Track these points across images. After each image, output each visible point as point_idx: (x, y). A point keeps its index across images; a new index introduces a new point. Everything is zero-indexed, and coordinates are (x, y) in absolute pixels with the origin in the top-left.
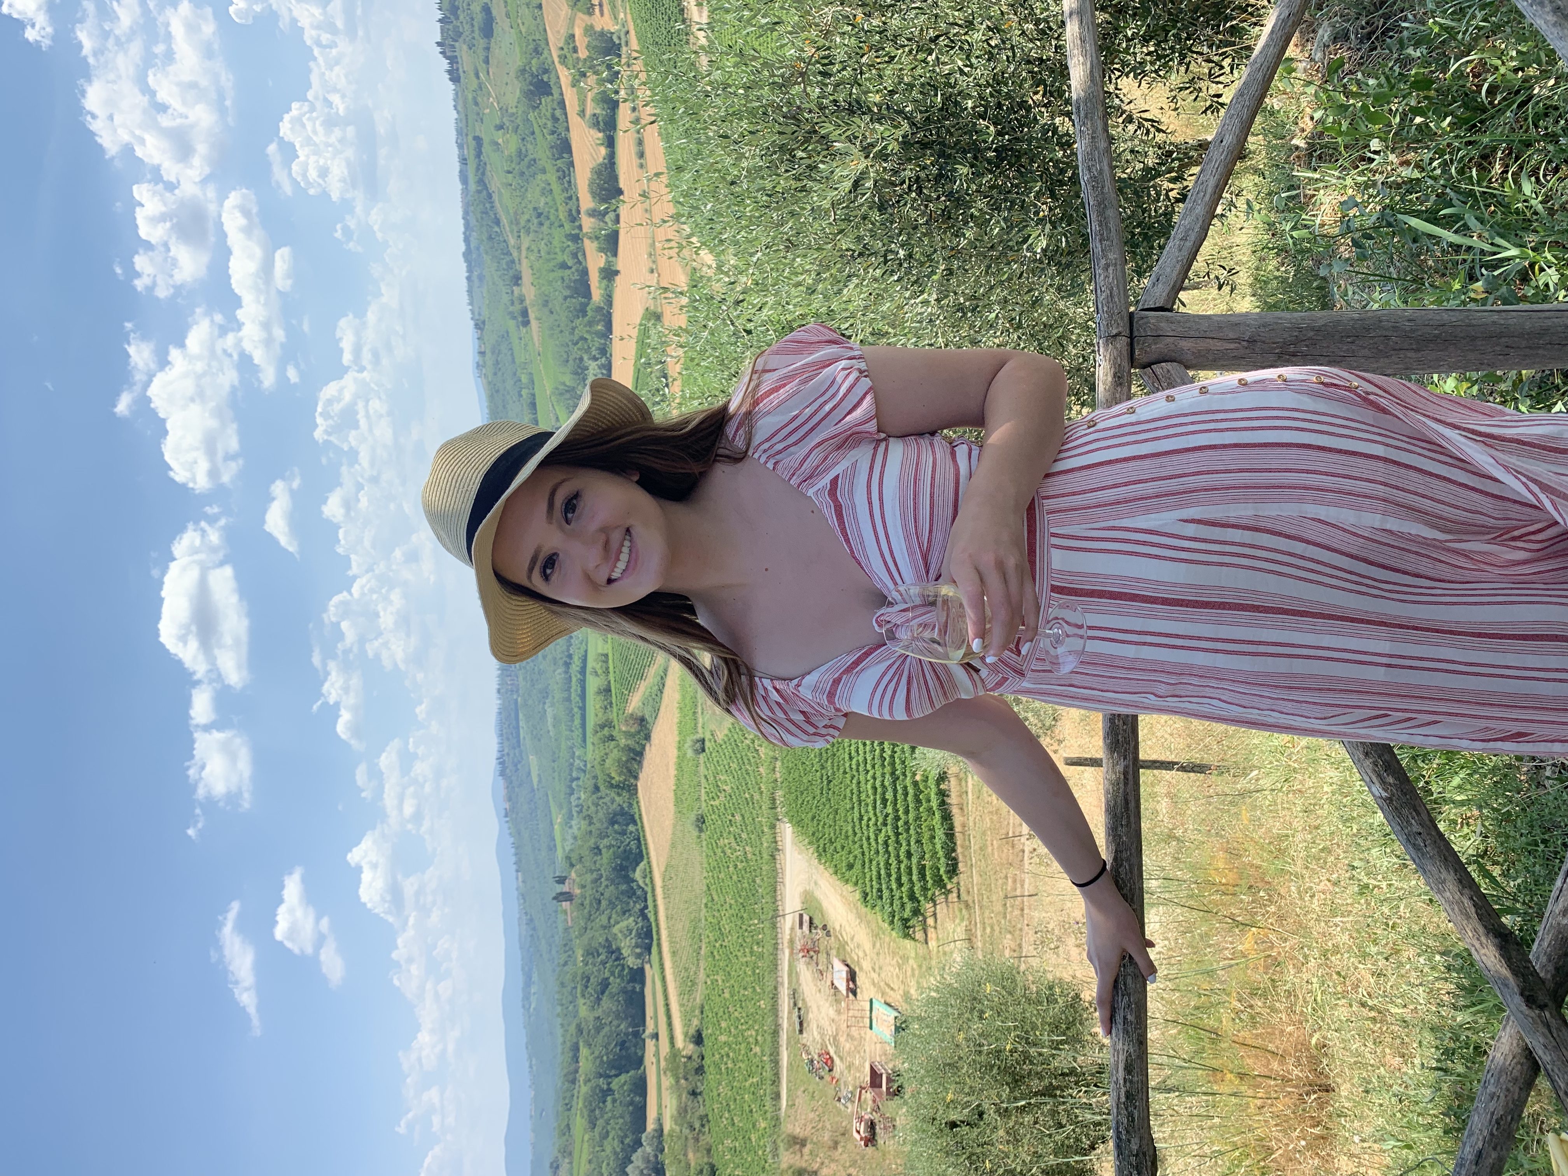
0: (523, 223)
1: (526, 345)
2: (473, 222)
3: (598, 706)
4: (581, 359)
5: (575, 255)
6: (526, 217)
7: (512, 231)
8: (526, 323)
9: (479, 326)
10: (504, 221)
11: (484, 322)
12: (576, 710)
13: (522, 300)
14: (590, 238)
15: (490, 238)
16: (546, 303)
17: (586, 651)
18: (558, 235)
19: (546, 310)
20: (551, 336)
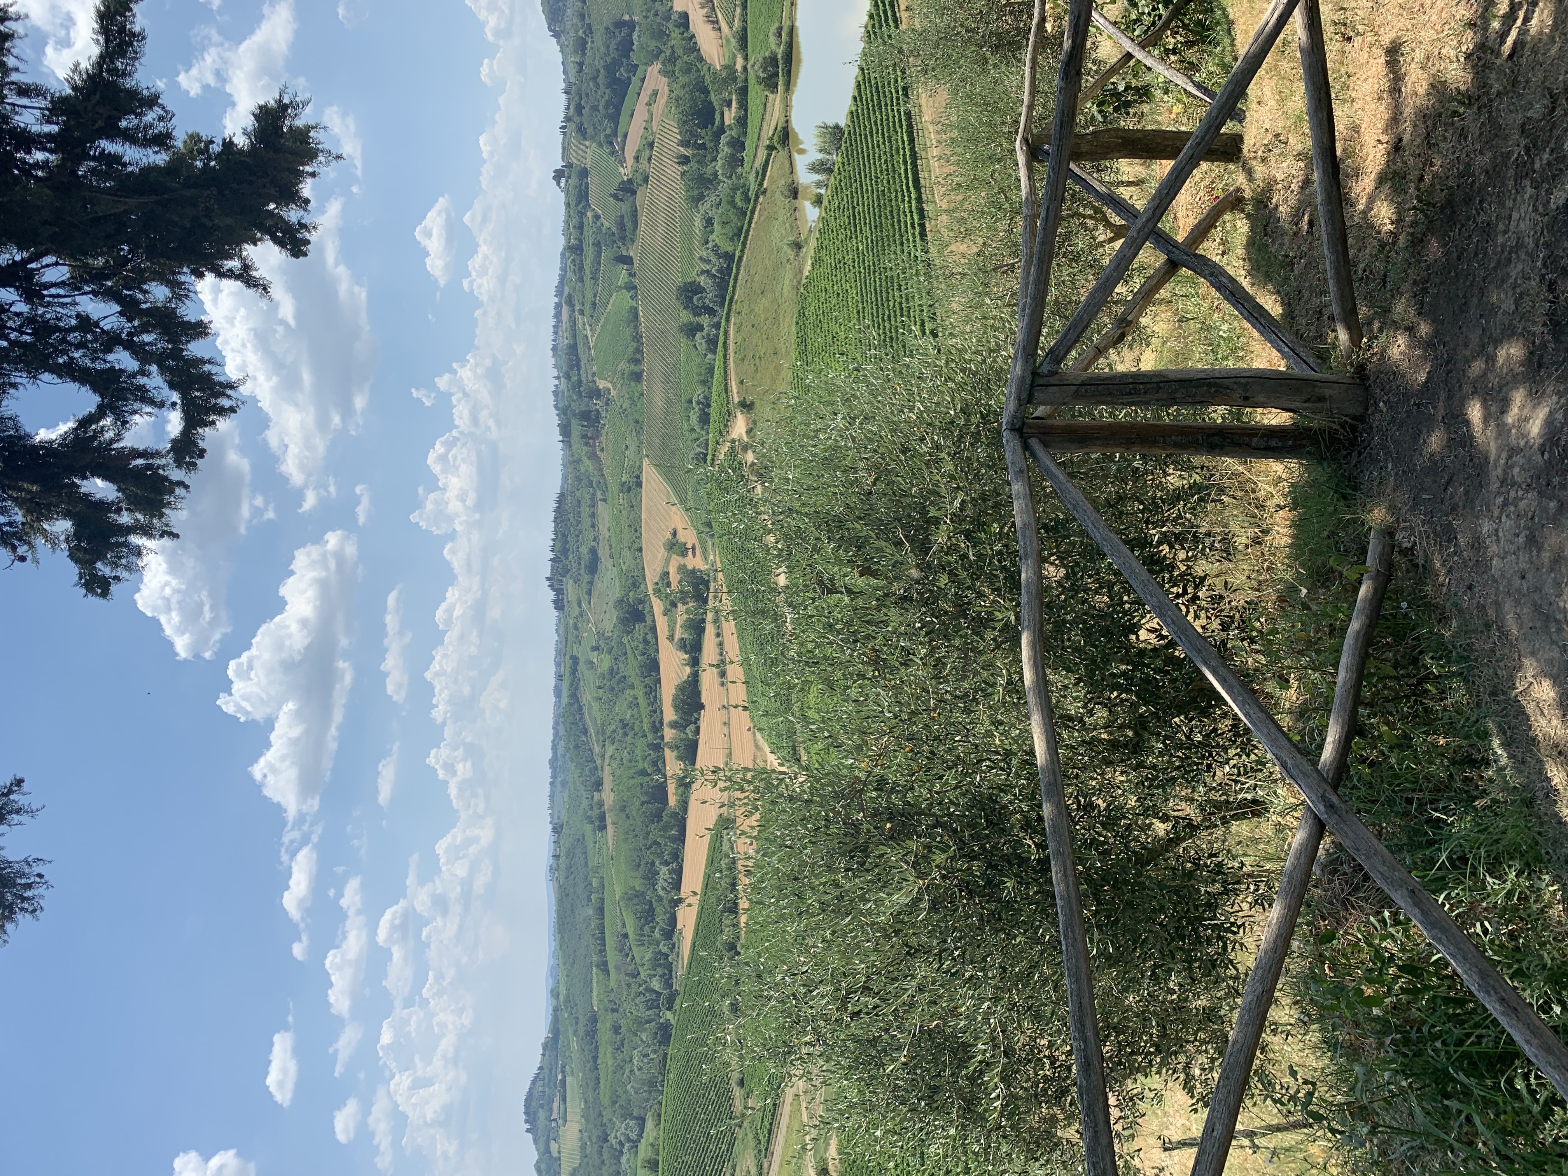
1: (600, 849)
2: (562, 732)
4: (653, 863)
5: (655, 763)
6: (613, 727)
7: (597, 741)
8: (603, 827)
9: (557, 829)
10: (591, 730)
11: (562, 826)
13: (601, 804)
14: (671, 747)
15: (577, 747)
16: (623, 808)
18: (641, 745)
19: (623, 815)
20: (625, 840)
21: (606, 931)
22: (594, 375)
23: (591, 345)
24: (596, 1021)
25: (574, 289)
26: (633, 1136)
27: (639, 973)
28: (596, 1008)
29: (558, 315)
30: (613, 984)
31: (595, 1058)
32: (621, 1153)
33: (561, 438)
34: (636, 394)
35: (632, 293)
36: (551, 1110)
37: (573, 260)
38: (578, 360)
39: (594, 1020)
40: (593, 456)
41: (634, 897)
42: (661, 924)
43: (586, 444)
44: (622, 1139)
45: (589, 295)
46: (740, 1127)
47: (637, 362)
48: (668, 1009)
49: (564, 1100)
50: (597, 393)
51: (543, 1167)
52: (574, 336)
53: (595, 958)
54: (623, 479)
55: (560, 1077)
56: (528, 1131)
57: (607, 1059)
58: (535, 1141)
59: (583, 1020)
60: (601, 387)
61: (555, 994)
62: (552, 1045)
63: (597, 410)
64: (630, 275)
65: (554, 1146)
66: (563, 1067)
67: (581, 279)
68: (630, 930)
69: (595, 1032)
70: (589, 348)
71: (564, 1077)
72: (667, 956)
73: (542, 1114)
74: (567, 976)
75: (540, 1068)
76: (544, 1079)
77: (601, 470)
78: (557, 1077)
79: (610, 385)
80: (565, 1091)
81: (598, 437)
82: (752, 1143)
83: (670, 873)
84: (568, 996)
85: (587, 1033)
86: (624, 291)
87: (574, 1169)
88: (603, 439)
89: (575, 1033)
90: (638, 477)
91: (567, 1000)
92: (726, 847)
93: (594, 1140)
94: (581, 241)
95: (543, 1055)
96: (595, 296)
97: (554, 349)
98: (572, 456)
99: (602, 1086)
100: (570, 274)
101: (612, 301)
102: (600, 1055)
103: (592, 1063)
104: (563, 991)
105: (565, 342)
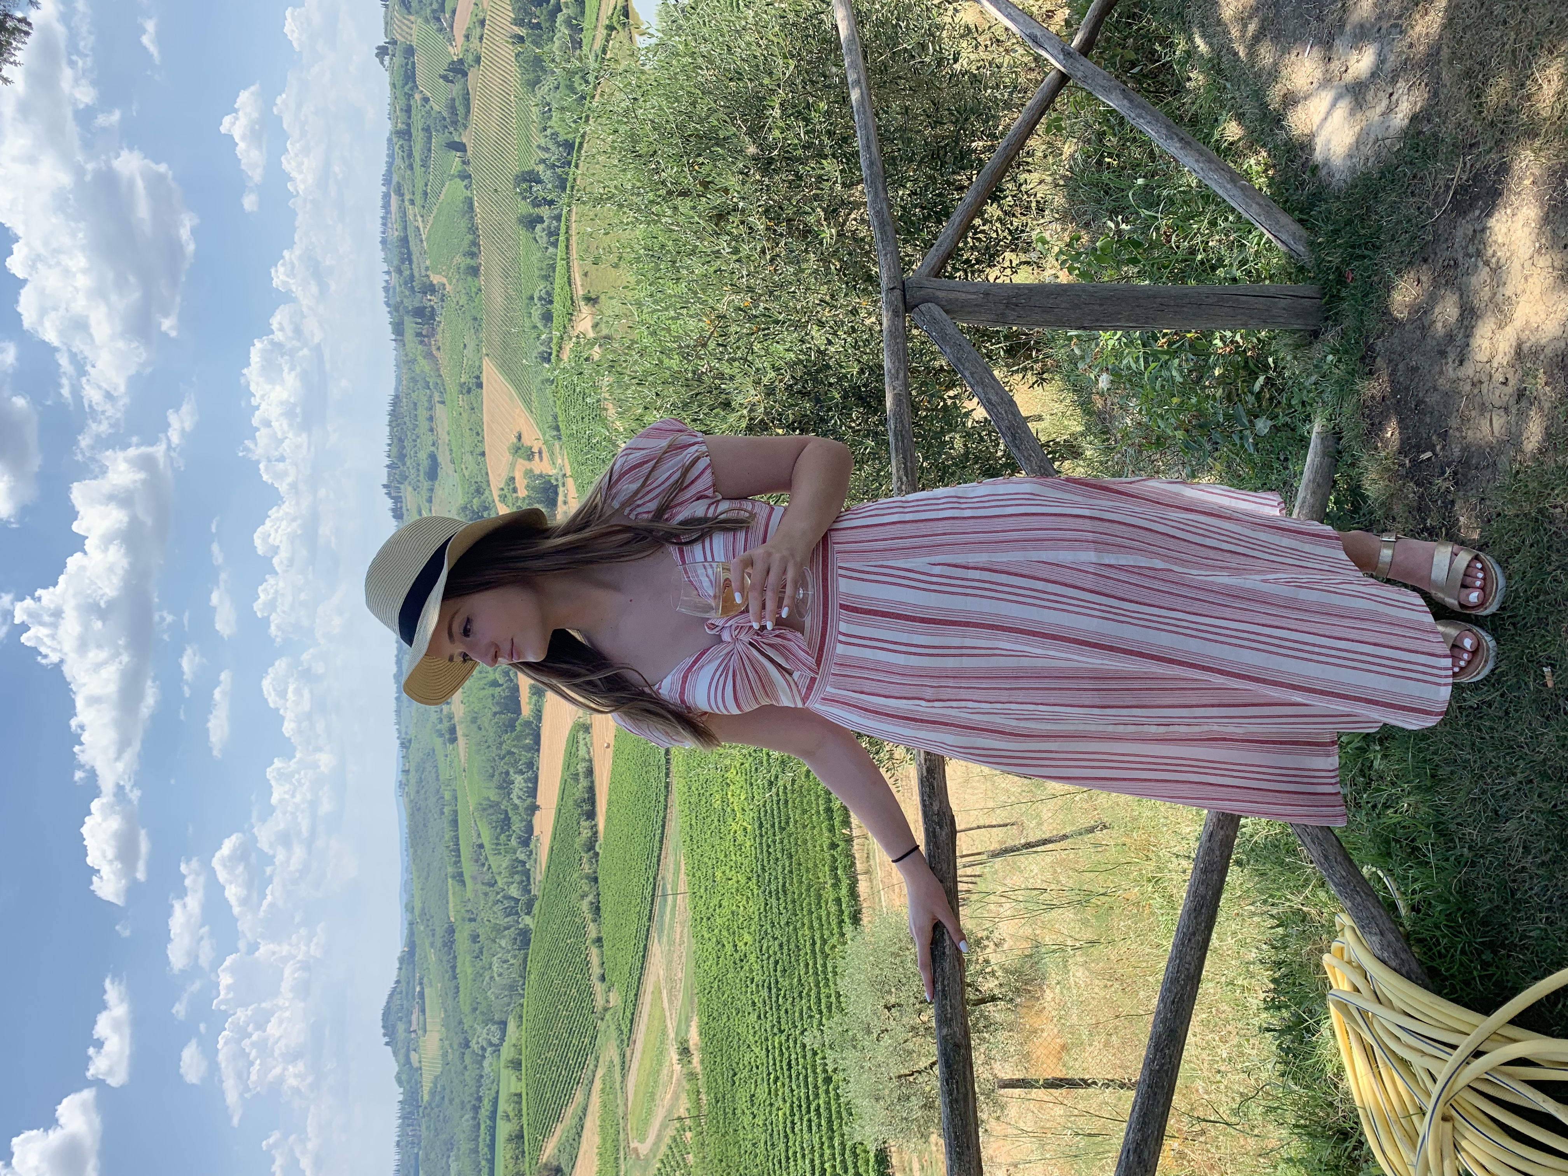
1: (451, 762)
3: (508, 1157)
4: (507, 773)
8: (453, 740)
9: (405, 744)
11: (410, 741)
12: (483, 1163)
13: (450, 717)
16: (474, 720)
17: (497, 1092)
19: (474, 727)
20: (478, 751)
21: (461, 842)
22: (427, 269)
23: (424, 237)
24: (453, 931)
25: (404, 178)
26: (495, 1041)
27: (496, 882)
28: (452, 919)
29: (386, 206)
30: (469, 894)
31: (454, 968)
32: (484, 1057)
33: (393, 337)
34: (474, 290)
35: (466, 182)
36: (410, 1022)
37: (402, 146)
38: (409, 254)
39: (451, 931)
40: (429, 356)
41: (488, 807)
42: (518, 831)
43: (421, 342)
44: (485, 1044)
45: (420, 185)
46: (602, 1019)
47: (473, 255)
48: (528, 913)
49: (423, 1011)
50: (431, 289)
51: (404, 1077)
52: (405, 228)
53: (450, 870)
54: (462, 380)
55: (418, 989)
56: (387, 1044)
57: (466, 968)
58: (395, 1053)
59: (440, 932)
60: (435, 282)
61: (409, 908)
62: (409, 958)
63: (432, 307)
64: (464, 163)
65: (414, 1057)
66: (421, 979)
67: (411, 167)
68: (486, 840)
69: (453, 942)
70: (421, 241)
71: (423, 989)
72: (523, 863)
73: (401, 1027)
74: (422, 889)
75: (398, 982)
76: (401, 992)
77: (438, 370)
78: (414, 989)
79: (445, 281)
80: (424, 1003)
81: (433, 335)
82: (614, 1034)
83: (525, 782)
84: (423, 909)
85: (445, 944)
86: (458, 180)
87: (436, 1077)
88: (439, 337)
89: (432, 945)
90: (478, 377)
91: (423, 913)
92: (582, 752)
93: (455, 1047)
94: (408, 125)
95: (400, 969)
96: (426, 185)
97: (384, 242)
98: (406, 355)
99: (461, 995)
100: (398, 161)
101: (444, 190)
102: (459, 965)
103: (450, 973)
104: (418, 905)
105: (395, 234)
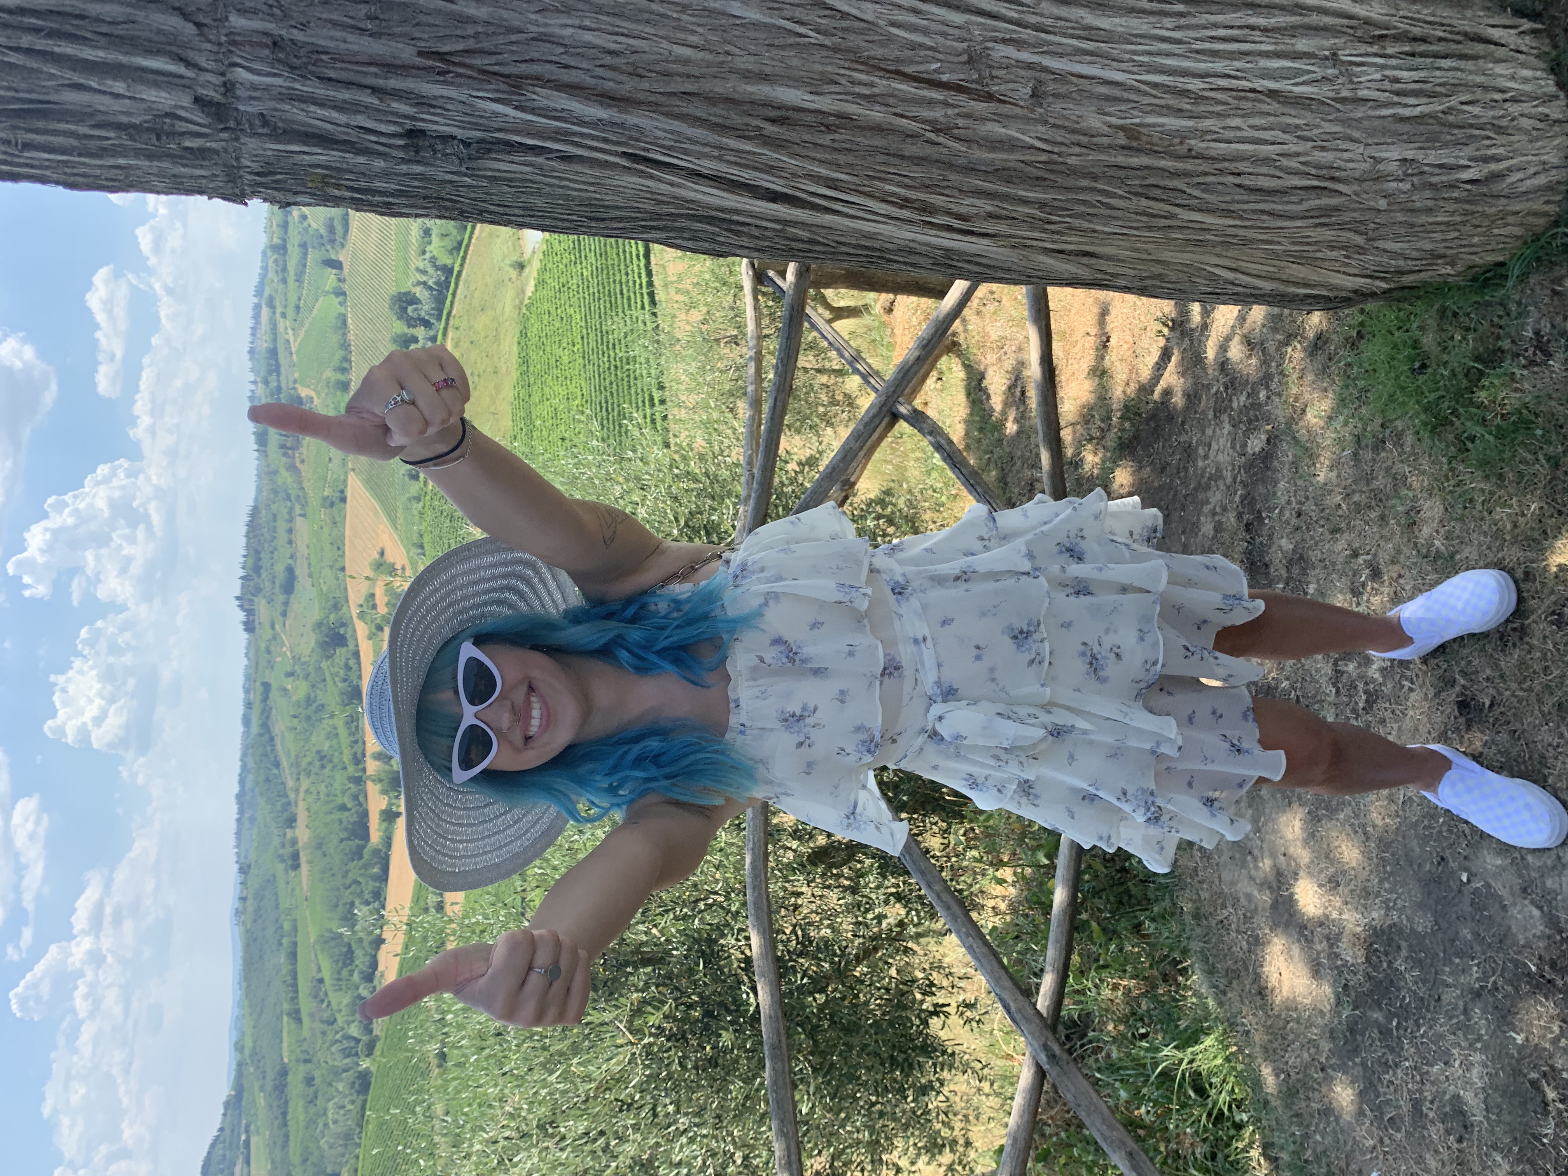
0: (303, 765)
1: (293, 890)
2: (251, 764)
4: (352, 904)
5: (355, 797)
6: (308, 759)
7: (291, 774)
8: (296, 866)
9: (244, 870)
10: (285, 763)
11: (249, 866)
13: (294, 842)
14: (374, 780)
15: (267, 780)
16: (319, 846)
18: (340, 777)
19: (320, 853)
20: (321, 880)
21: (299, 976)
22: (295, 381)
23: (294, 350)
24: (286, 1074)
25: (276, 291)
27: (335, 1020)
28: (286, 1060)
29: (257, 317)
31: (284, 1114)
33: (256, 447)
35: (341, 298)
37: (276, 260)
38: (278, 365)
39: (284, 1072)
40: (292, 468)
41: (331, 939)
42: (361, 966)
43: (285, 454)
45: (292, 299)
47: (344, 371)
48: (369, 1055)
49: (248, 1162)
52: (275, 340)
53: (286, 1006)
54: (326, 494)
55: (243, 1137)
57: (298, 1112)
59: (271, 1075)
60: (303, 395)
61: (239, 1047)
62: (235, 1104)
64: (339, 280)
66: (248, 1126)
67: (284, 281)
68: (326, 974)
69: (285, 1086)
70: (291, 354)
71: (248, 1137)
74: (254, 1027)
75: (221, 1130)
76: (224, 1142)
77: (300, 482)
78: (239, 1138)
79: (313, 394)
80: (249, 1153)
81: (297, 448)
83: (371, 913)
84: (254, 1048)
85: (276, 1088)
86: (332, 296)
88: (304, 450)
89: (262, 1088)
90: (342, 492)
91: (254, 1053)
94: (284, 240)
95: (224, 1115)
96: (299, 299)
97: (251, 352)
98: (269, 466)
99: (292, 1143)
100: (271, 274)
101: (318, 305)
102: (290, 1110)
103: (280, 1119)
104: (249, 1043)
105: (264, 345)
